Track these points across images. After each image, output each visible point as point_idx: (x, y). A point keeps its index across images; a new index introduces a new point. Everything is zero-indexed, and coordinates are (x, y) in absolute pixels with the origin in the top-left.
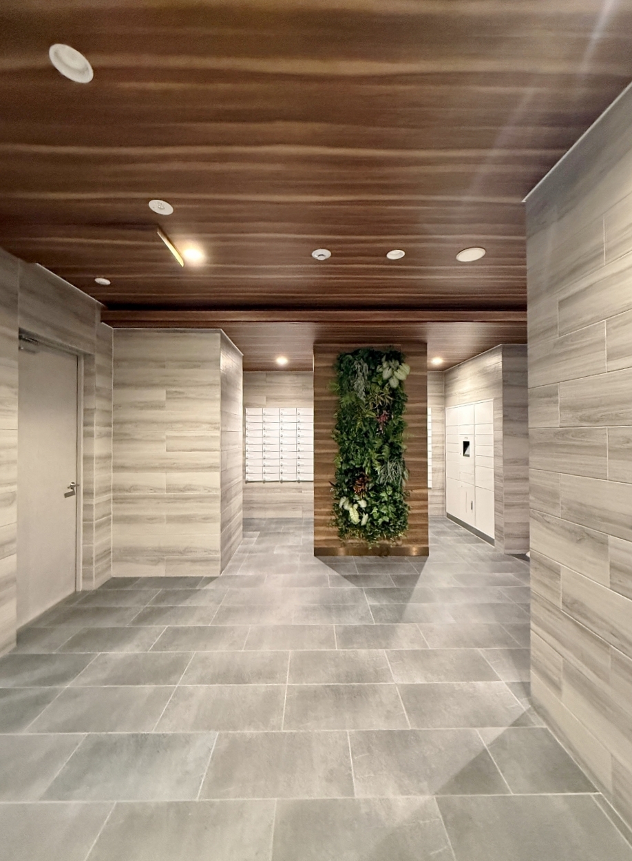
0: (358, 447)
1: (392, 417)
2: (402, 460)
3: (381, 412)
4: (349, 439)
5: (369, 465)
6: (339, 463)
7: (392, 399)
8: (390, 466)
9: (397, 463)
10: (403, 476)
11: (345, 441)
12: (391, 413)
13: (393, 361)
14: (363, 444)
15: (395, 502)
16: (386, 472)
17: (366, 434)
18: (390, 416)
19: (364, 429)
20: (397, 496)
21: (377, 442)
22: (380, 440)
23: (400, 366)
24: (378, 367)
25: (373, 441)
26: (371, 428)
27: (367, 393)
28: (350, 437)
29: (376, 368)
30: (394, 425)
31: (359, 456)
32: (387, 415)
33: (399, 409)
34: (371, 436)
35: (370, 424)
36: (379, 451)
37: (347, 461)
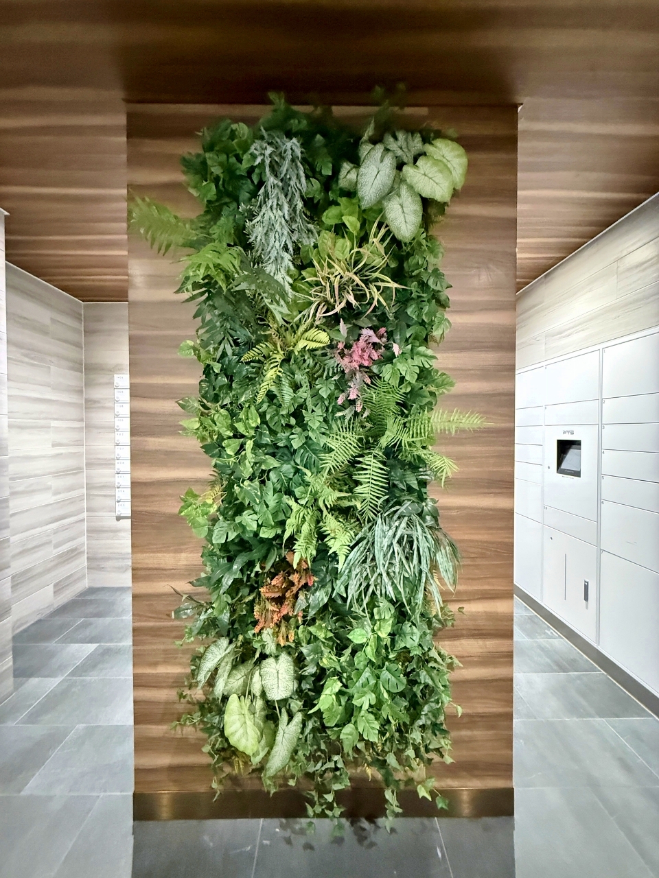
4: (237, 435)
5: (305, 528)
6: (202, 520)
7: (394, 285)
8: (384, 534)
9: (410, 524)
10: (434, 567)
11: (221, 438)
12: (390, 335)
13: (401, 136)
14: (287, 453)
15: (405, 656)
16: (369, 559)
17: (297, 414)
19: (287, 394)
20: (412, 638)
21: (333, 444)
22: (352, 438)
23: (429, 148)
24: (346, 166)
25: (323, 440)
27: (302, 264)
30: (402, 379)
32: (376, 346)
33: (422, 323)
34: (314, 420)
35: (312, 379)
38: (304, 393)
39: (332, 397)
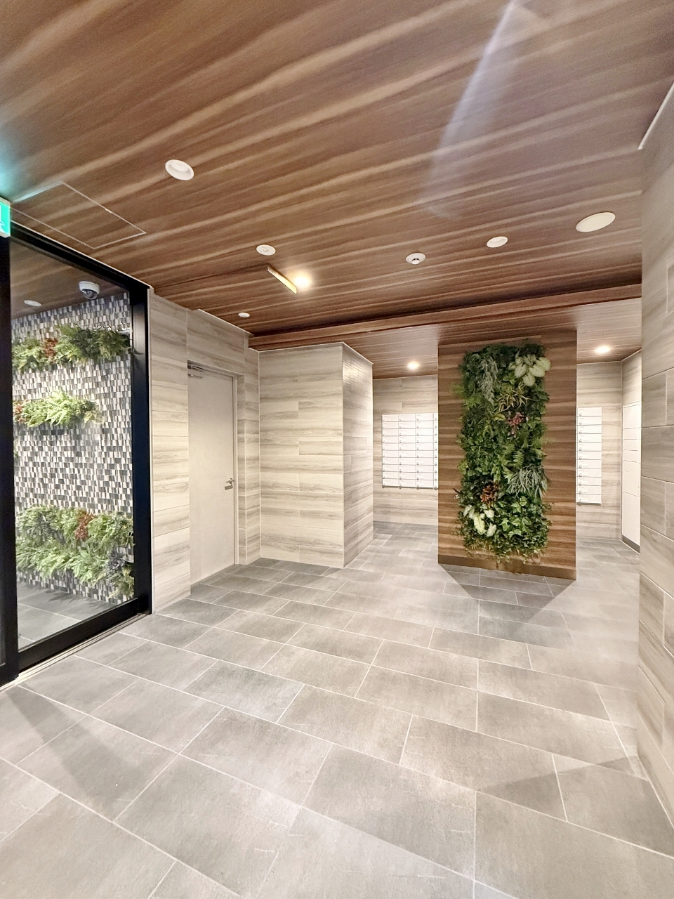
0: (486, 453)
1: (527, 419)
2: (540, 468)
3: (514, 414)
4: (475, 445)
5: (497, 472)
6: (465, 470)
7: (526, 399)
8: (522, 474)
9: (532, 471)
10: (540, 485)
11: (471, 446)
12: (525, 415)
13: (529, 356)
14: (491, 450)
15: (530, 515)
16: (518, 480)
17: (495, 438)
18: (525, 418)
19: (492, 433)
20: (533, 508)
21: (507, 448)
22: (513, 446)
23: (537, 362)
24: (511, 364)
25: (503, 446)
26: (501, 432)
27: (496, 393)
28: (476, 442)
29: (507, 365)
30: (529, 428)
31: (487, 463)
32: (521, 417)
33: (537, 410)
34: (500, 440)
35: (499, 428)
36: (511, 457)
37: (474, 467)
38: (497, 432)
39: (506, 433)
